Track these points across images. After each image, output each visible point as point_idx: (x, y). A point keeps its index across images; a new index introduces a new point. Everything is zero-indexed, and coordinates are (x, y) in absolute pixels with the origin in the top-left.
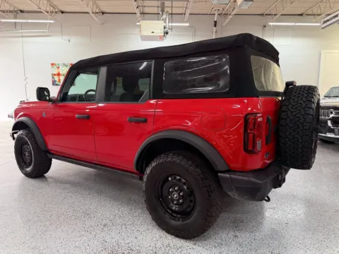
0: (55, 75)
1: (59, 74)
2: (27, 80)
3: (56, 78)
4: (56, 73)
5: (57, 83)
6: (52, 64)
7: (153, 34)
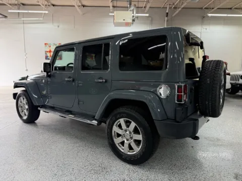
0: (47, 52)
1: (50, 51)
2: (27, 56)
3: (48, 54)
4: (48, 50)
5: (49, 58)
6: (45, 44)
7: (124, 21)
